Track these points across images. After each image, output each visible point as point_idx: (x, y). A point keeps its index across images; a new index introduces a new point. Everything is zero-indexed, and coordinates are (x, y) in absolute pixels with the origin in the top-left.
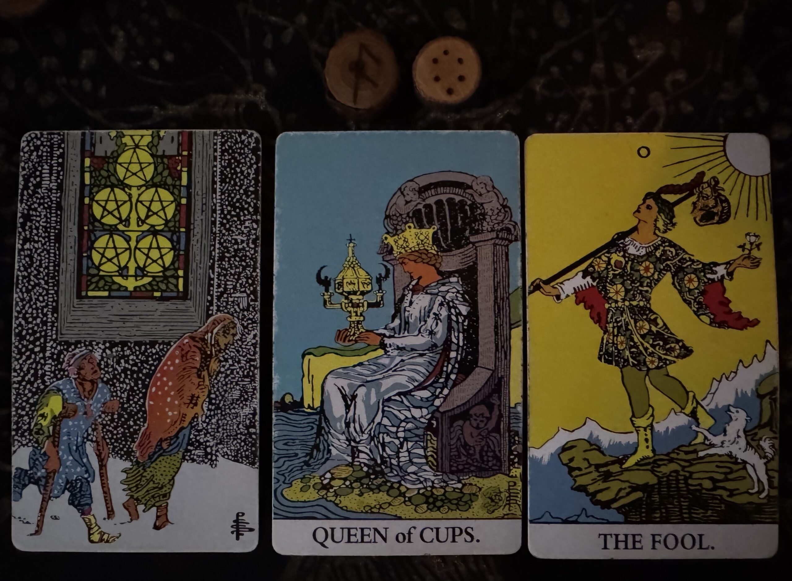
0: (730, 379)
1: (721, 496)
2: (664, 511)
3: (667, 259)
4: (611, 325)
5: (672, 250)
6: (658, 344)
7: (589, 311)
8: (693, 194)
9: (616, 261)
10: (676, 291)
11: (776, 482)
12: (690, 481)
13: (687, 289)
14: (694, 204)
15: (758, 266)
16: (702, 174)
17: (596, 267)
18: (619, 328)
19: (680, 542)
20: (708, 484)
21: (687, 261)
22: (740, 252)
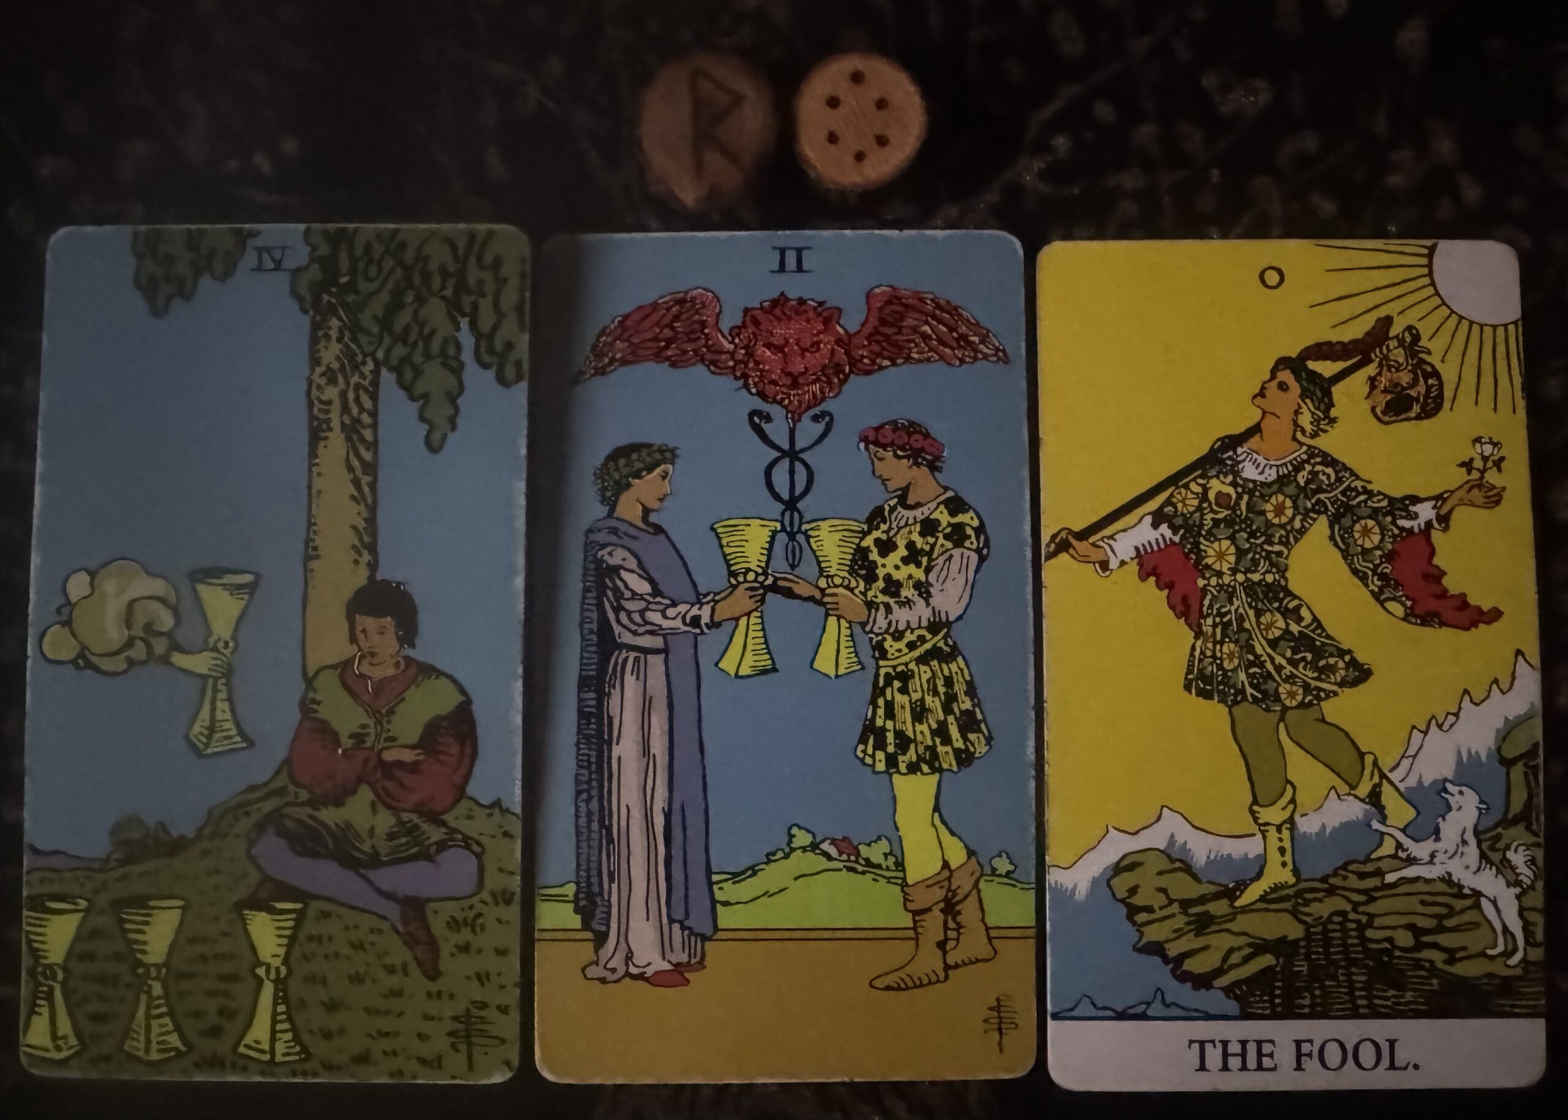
0: (1445, 727)
1: (1431, 962)
2: (1317, 992)
3: (1319, 490)
4: (1210, 621)
5: (1329, 470)
6: (1304, 659)
7: (1166, 592)
8: (1371, 361)
9: (1219, 494)
10: (1338, 555)
11: (1540, 935)
12: (1370, 933)
13: (1359, 549)
14: (1373, 381)
15: (1498, 503)
16: (1388, 321)
17: (1180, 506)
18: (1226, 626)
19: (1351, 1055)
20: (1405, 939)
21: (1359, 494)
22: (1461, 475)
